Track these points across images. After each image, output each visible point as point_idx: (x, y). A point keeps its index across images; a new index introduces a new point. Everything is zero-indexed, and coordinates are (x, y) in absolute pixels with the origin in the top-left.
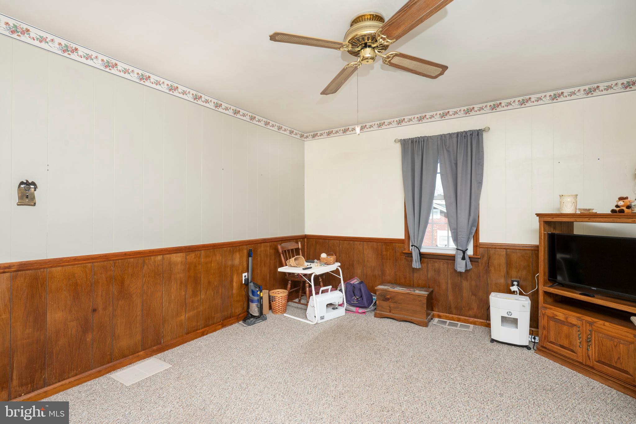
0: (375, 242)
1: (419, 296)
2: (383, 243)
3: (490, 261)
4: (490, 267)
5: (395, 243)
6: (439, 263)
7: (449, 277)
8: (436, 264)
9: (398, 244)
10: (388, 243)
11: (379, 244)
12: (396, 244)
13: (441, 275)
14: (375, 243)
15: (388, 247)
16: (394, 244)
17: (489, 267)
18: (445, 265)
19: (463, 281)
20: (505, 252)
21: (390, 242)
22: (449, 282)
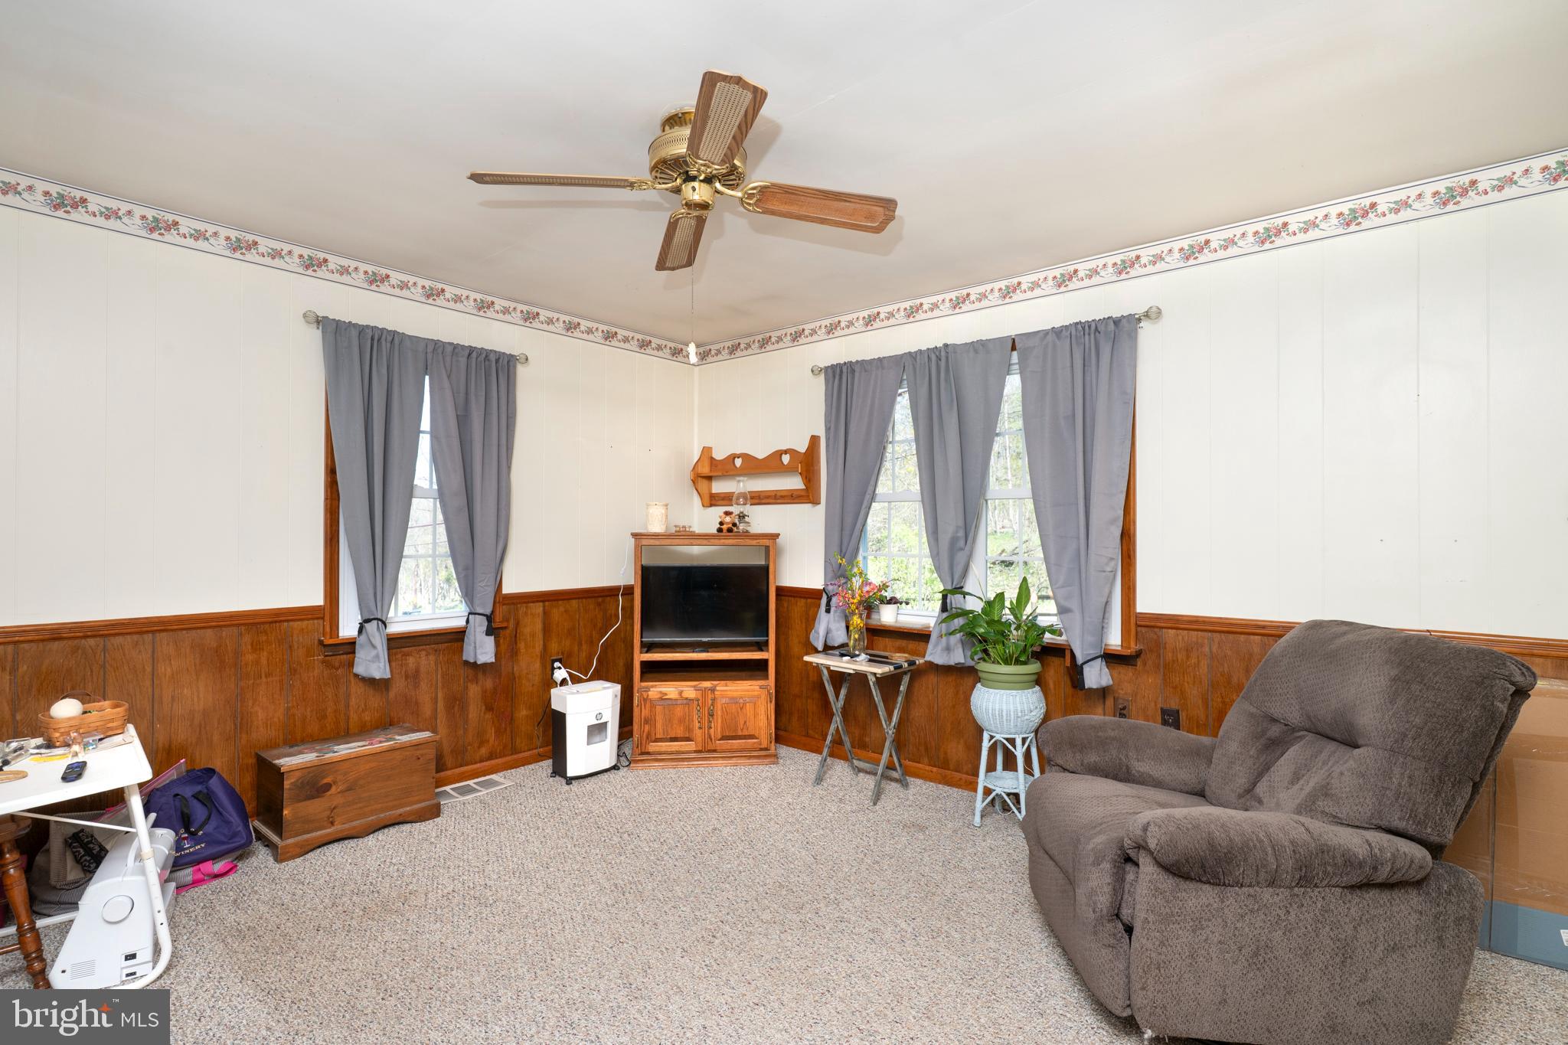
0: (210, 627)
1: (417, 745)
2: (243, 628)
3: (518, 631)
4: (518, 642)
5: (288, 621)
6: (418, 656)
7: (440, 684)
8: (411, 660)
9: (299, 623)
10: (263, 623)
11: (225, 632)
12: (291, 623)
13: (422, 683)
14: (209, 630)
15: (264, 638)
16: (286, 624)
17: (516, 644)
18: (432, 658)
19: (469, 684)
20: (541, 609)
21: (270, 620)
22: (440, 695)
